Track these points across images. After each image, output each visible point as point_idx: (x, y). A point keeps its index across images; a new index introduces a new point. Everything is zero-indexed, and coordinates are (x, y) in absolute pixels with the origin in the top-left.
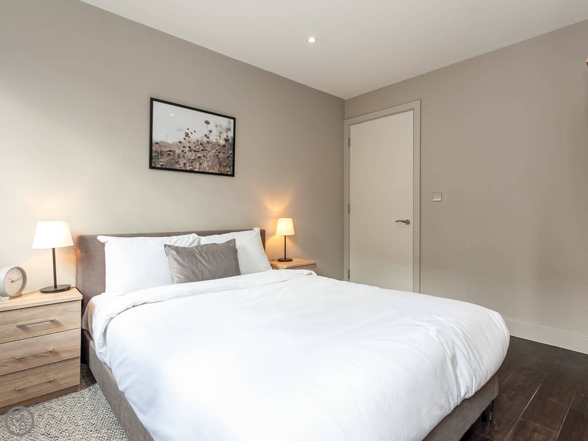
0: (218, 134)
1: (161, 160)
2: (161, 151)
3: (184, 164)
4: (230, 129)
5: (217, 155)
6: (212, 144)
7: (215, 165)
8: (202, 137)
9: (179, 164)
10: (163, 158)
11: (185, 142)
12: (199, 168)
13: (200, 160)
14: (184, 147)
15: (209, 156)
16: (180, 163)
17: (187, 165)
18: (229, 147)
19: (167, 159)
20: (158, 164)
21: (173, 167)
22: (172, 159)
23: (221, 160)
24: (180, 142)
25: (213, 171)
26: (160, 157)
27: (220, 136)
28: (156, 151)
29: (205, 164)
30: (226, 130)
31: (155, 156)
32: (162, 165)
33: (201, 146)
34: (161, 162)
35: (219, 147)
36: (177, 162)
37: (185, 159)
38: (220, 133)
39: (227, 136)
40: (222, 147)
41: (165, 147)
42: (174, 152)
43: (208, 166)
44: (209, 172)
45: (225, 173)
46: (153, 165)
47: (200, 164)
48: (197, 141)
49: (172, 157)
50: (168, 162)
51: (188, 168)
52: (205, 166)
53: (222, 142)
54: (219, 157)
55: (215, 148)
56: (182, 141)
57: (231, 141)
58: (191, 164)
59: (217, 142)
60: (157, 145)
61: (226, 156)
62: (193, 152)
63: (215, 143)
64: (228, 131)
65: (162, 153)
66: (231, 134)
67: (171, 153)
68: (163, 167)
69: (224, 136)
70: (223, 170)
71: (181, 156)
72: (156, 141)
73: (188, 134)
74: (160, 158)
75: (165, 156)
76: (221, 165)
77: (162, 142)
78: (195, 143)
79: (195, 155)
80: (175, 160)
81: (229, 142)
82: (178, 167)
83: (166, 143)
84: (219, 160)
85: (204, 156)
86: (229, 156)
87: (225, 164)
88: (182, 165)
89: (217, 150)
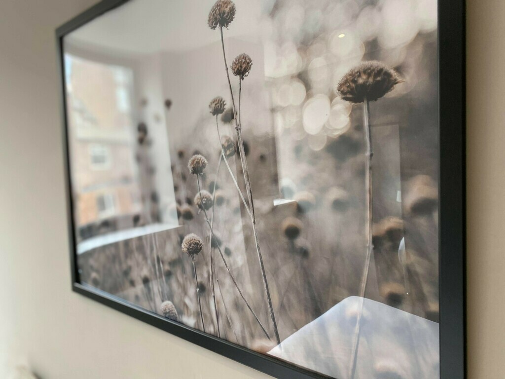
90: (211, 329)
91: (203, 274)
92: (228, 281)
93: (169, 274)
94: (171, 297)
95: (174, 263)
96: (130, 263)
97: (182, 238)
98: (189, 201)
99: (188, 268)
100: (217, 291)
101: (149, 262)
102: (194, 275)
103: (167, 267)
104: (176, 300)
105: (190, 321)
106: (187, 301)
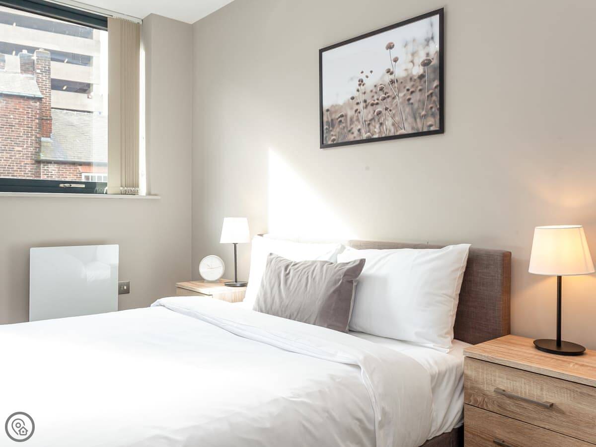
3: (359, 130)
4: (432, 38)
6: (399, 81)
7: (406, 119)
10: (335, 130)
17: (363, 131)
18: (432, 76)
19: (338, 130)
20: (330, 139)
22: (344, 127)
27: (412, 62)
29: (389, 123)
30: (426, 43)
32: (334, 140)
35: (412, 83)
37: (359, 122)
39: (428, 54)
40: (418, 80)
45: (425, 130)
53: (418, 70)
57: (435, 62)
59: (408, 75)
60: (328, 113)
61: (426, 95)
64: (428, 45)
67: (342, 119)
71: (355, 118)
75: (337, 125)
81: (432, 64)
84: (412, 109)
89: (408, 90)
91: (382, 120)
92: (390, 118)
94: (369, 131)
95: (371, 120)
96: (352, 126)
97: (375, 112)
98: (378, 99)
99: (377, 120)
100: (387, 123)
101: (361, 123)
103: (368, 122)
104: (371, 132)
106: (376, 130)
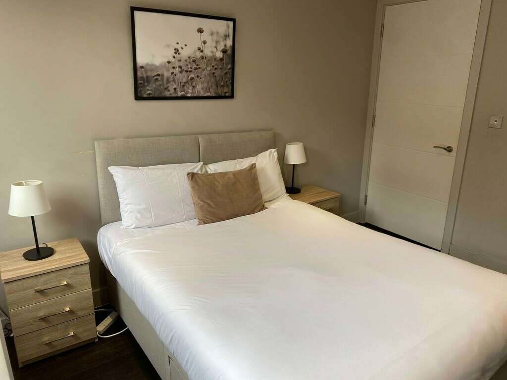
0: (214, 44)
1: (148, 88)
2: (147, 77)
5: (214, 73)
8: (195, 52)
9: (169, 91)
11: (175, 61)
12: (192, 93)
13: (193, 82)
14: (174, 68)
15: (203, 75)
16: (169, 88)
21: (163, 95)
23: (218, 78)
24: (169, 62)
25: (208, 94)
26: (146, 84)
28: (141, 77)
31: (141, 83)
33: (194, 64)
34: (148, 90)
36: (166, 89)
38: (217, 42)
41: (151, 70)
42: (163, 76)
43: (202, 88)
44: (204, 96)
46: (139, 95)
47: (194, 87)
48: (189, 57)
49: (160, 83)
50: (156, 89)
51: (180, 94)
52: (200, 89)
54: (215, 75)
55: (211, 64)
56: (171, 61)
58: (182, 89)
62: (184, 73)
63: (210, 57)
65: (148, 80)
66: (229, 43)
68: (151, 96)
69: (221, 47)
70: (220, 92)
72: (141, 65)
73: (178, 51)
74: (147, 86)
76: (218, 85)
77: (147, 64)
78: (186, 61)
79: (186, 77)
80: (164, 86)
82: (167, 94)
83: (152, 65)
85: (198, 77)
86: (227, 72)
87: (222, 84)
88: (172, 91)
90: (195, 95)
93: (184, 86)
102: (192, 84)
105: (189, 95)
